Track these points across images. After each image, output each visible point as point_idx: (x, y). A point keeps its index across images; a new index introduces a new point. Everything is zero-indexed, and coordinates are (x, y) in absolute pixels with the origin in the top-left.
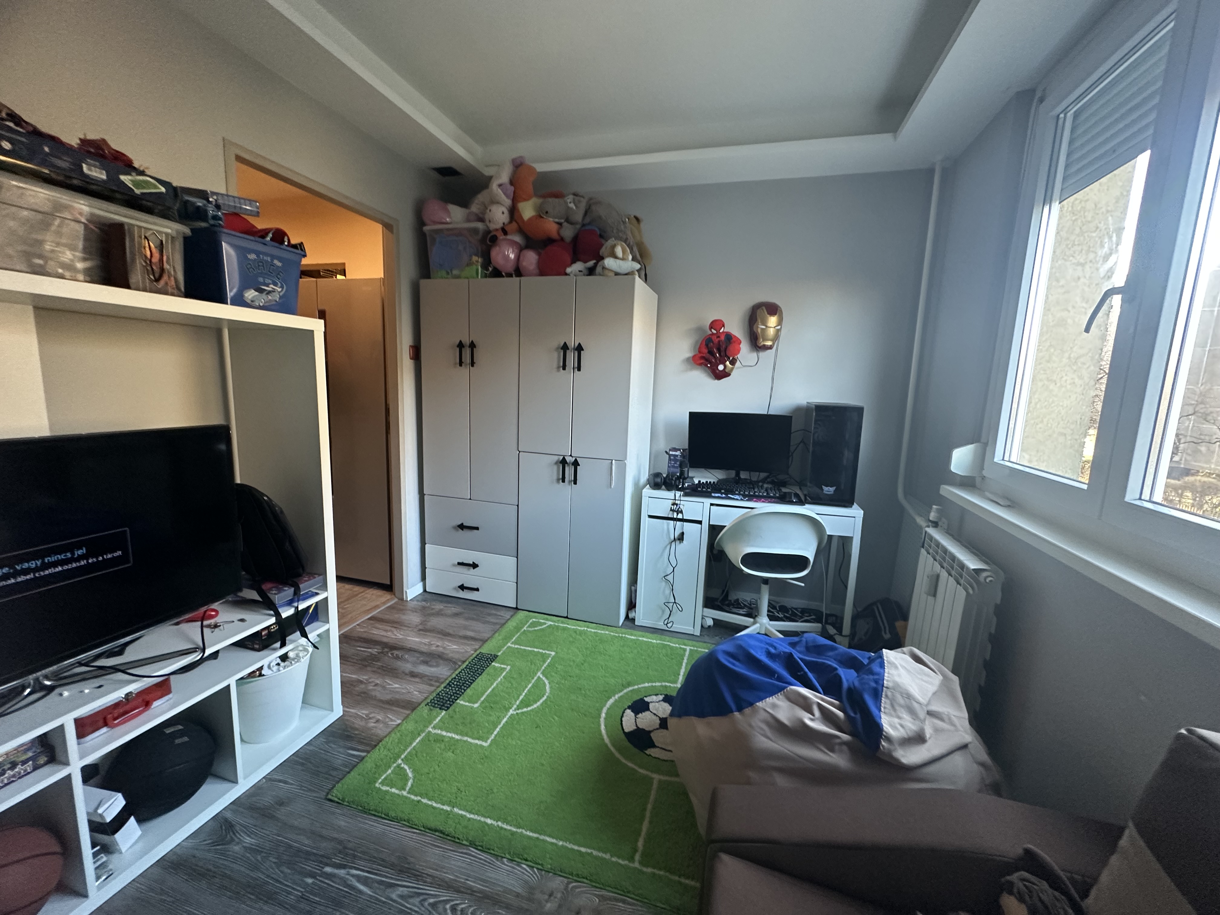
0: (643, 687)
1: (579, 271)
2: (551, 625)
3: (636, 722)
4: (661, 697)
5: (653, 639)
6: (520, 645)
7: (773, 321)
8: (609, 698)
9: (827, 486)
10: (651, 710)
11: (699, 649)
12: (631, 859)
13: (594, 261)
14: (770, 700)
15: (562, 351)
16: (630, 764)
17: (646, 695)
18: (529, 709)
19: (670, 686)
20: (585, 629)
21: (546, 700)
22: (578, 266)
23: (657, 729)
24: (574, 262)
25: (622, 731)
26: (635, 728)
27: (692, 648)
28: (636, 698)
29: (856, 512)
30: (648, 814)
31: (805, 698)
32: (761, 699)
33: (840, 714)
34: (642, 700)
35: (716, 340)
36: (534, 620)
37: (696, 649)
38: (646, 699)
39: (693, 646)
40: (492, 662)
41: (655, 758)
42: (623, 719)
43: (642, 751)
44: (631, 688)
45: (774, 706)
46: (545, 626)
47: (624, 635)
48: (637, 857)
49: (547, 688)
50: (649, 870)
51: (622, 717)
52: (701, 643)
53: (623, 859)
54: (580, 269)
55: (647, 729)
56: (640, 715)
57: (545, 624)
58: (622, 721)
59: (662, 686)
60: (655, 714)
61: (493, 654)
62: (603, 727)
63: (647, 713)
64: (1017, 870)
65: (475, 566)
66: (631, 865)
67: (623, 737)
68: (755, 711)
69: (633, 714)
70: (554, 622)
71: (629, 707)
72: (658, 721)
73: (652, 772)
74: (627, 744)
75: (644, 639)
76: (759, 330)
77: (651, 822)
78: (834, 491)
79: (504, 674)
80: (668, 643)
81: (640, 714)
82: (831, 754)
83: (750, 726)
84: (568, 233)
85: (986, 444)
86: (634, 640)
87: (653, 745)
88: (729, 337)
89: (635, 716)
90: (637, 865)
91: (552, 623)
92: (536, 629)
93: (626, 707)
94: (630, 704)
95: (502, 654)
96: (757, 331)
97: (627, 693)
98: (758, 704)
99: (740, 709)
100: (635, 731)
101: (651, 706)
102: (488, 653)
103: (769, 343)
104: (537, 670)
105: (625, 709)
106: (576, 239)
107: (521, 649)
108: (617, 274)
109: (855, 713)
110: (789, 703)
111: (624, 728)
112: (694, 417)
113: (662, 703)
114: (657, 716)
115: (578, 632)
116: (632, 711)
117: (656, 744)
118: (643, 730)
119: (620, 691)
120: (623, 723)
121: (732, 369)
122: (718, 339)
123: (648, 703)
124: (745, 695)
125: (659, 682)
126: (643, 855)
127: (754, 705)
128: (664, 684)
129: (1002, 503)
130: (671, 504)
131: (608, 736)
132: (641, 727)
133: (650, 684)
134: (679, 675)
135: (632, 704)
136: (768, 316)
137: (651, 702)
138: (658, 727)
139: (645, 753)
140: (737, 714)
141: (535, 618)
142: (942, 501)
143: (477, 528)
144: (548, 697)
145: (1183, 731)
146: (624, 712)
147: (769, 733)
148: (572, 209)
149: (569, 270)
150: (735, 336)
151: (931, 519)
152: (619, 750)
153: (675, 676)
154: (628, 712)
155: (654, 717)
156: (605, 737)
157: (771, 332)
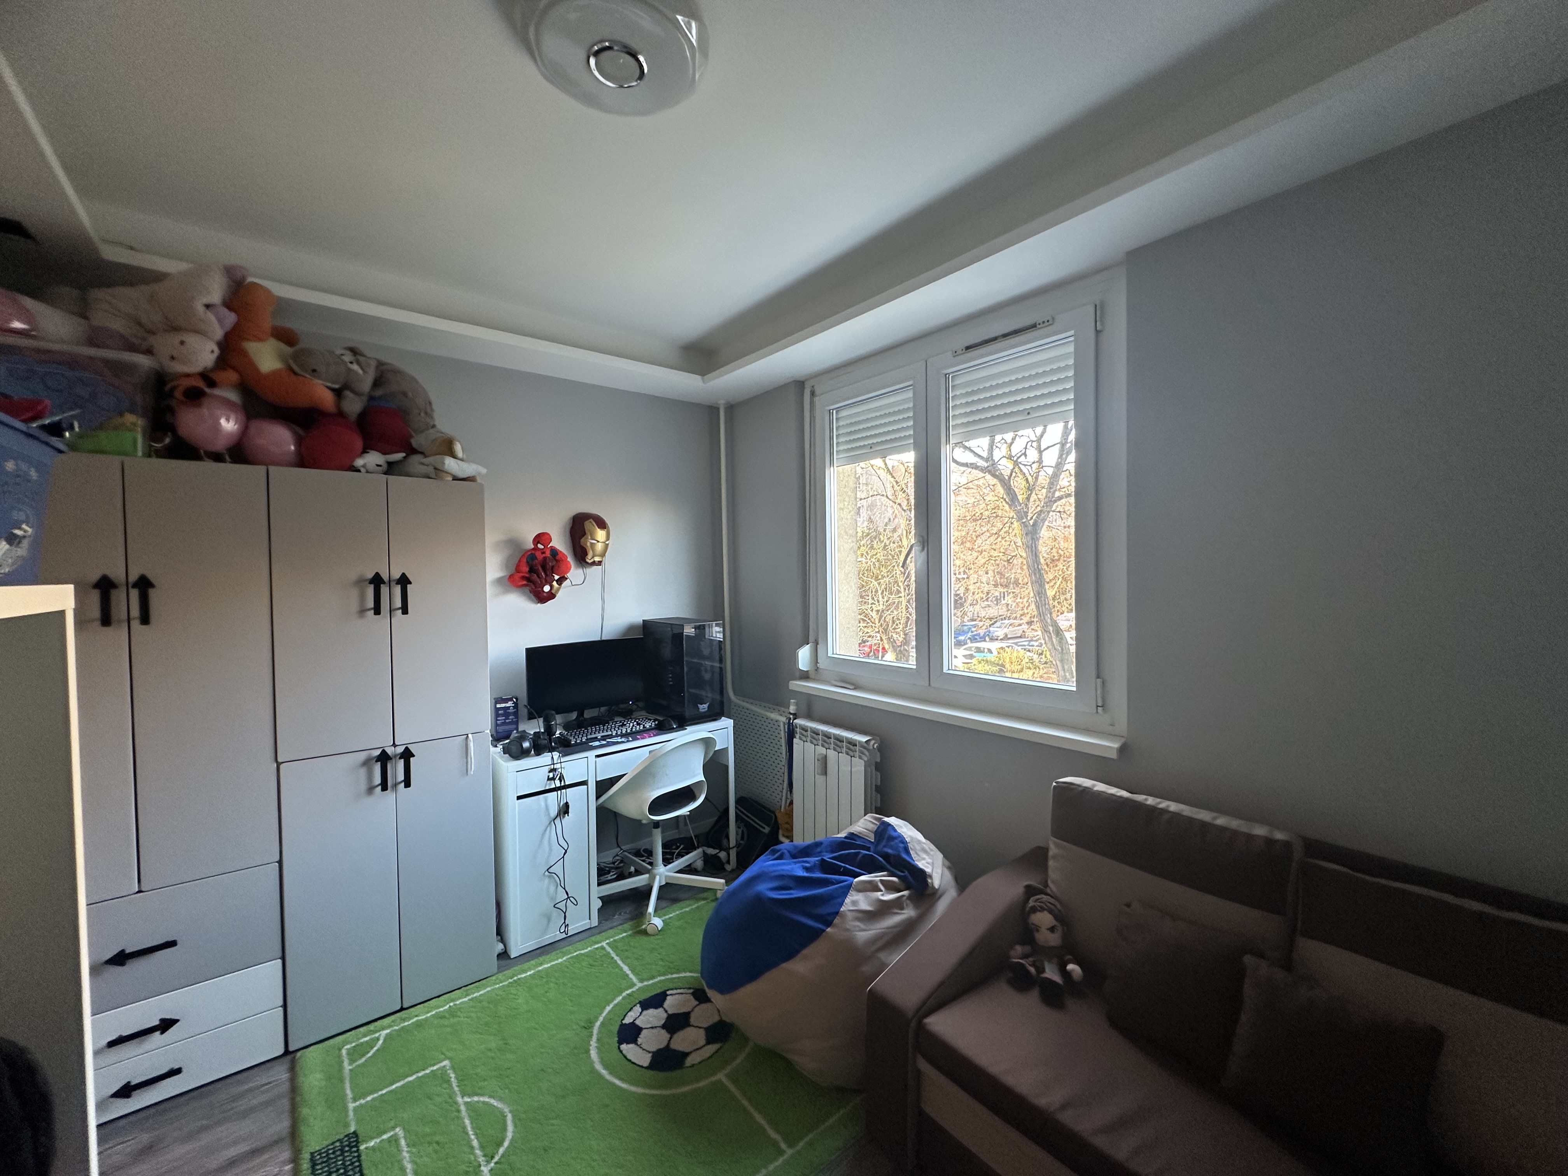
0: (608, 1014)
1: (378, 465)
2: (387, 1035)
3: (644, 1049)
4: (638, 1009)
5: (557, 959)
6: (376, 1091)
7: (601, 534)
8: (587, 1051)
9: (702, 704)
10: (643, 1027)
11: (616, 938)
12: (781, 1152)
13: (404, 455)
14: (848, 900)
15: (372, 586)
16: (686, 1089)
17: (622, 1018)
18: (506, 1144)
19: (633, 991)
20: (452, 1004)
21: (514, 1117)
22: (373, 459)
23: (671, 1038)
24: (365, 451)
25: (643, 1069)
26: (650, 1055)
27: (607, 941)
28: (616, 1028)
29: (726, 723)
30: (751, 1109)
31: (870, 882)
32: (841, 904)
33: (894, 879)
34: (622, 1026)
35: (540, 557)
36: (348, 1046)
37: (612, 940)
38: (627, 1020)
39: (607, 939)
40: (357, 1146)
41: (700, 1063)
42: (629, 1057)
43: (684, 1068)
44: (598, 1024)
45: (854, 903)
46: (381, 1042)
47: (515, 978)
48: (783, 1146)
49: (495, 1104)
50: (801, 1144)
51: (625, 1057)
52: (611, 931)
53: (775, 1159)
54: (379, 463)
55: (662, 1046)
56: (640, 1041)
57: (378, 1039)
58: (630, 1061)
59: (624, 998)
60: (652, 1028)
61: (342, 1136)
62: (618, 1082)
63: (644, 1032)
64: (1029, 899)
65: (166, 1025)
66: (786, 1157)
67: (652, 1072)
68: (843, 916)
69: (631, 1046)
70: (389, 1026)
71: (620, 1042)
72: (663, 1032)
73: (712, 1075)
74: (661, 1075)
75: (546, 966)
76: (588, 544)
77: (760, 1112)
78: (708, 707)
79: (403, 1142)
80: (578, 953)
81: (639, 1039)
82: (903, 912)
83: (848, 930)
84: (353, 406)
85: (816, 643)
86: (534, 974)
87: (686, 1055)
88: (554, 552)
89: (637, 1044)
90: (790, 1152)
91: (388, 1031)
92: (370, 1055)
93: (617, 1045)
94: (617, 1039)
95: (358, 1122)
96: (586, 545)
97: (600, 1032)
98: (842, 909)
99: (829, 924)
100: (653, 1057)
101: (638, 1022)
102: (330, 1142)
103: (597, 559)
104: (451, 1098)
105: (619, 1048)
106: (363, 416)
107: (382, 1095)
108: (455, 478)
109: (903, 872)
110: (861, 894)
111: (641, 1064)
112: (532, 653)
113: (645, 1012)
114: (656, 1027)
115: (447, 1015)
116: (628, 1043)
117: (687, 1050)
118: (659, 1051)
119: (591, 1036)
120: (633, 1060)
121: (558, 590)
122: (544, 555)
123: (633, 1024)
124: (823, 910)
125: (618, 996)
126: (786, 1140)
127: (840, 912)
128: (624, 994)
129: (851, 688)
130: (547, 771)
131: (637, 1085)
132: (654, 1050)
133: (611, 1006)
134: (627, 975)
135: (618, 1037)
136: (598, 530)
137: (634, 1020)
138: (669, 1036)
139: (688, 1067)
140: (829, 930)
141: (346, 1042)
142: (795, 694)
143: (172, 944)
144: (511, 1112)
145: (1054, 784)
146: (621, 1052)
147: (862, 926)
148: (356, 373)
149: (359, 462)
150: (561, 552)
151: (792, 712)
152: (660, 1087)
153: (625, 979)
154: (624, 1047)
155: (655, 1031)
156: (633, 1089)
157: (599, 547)
